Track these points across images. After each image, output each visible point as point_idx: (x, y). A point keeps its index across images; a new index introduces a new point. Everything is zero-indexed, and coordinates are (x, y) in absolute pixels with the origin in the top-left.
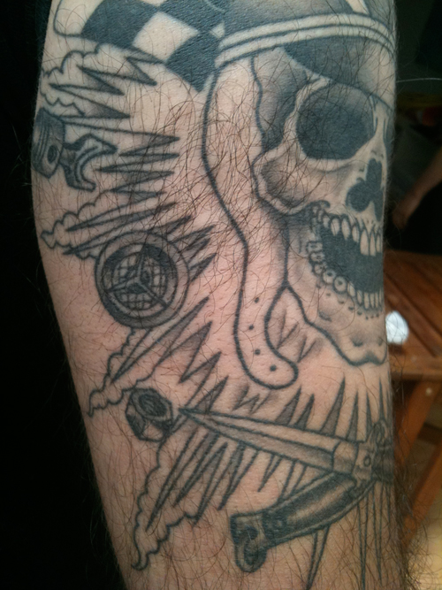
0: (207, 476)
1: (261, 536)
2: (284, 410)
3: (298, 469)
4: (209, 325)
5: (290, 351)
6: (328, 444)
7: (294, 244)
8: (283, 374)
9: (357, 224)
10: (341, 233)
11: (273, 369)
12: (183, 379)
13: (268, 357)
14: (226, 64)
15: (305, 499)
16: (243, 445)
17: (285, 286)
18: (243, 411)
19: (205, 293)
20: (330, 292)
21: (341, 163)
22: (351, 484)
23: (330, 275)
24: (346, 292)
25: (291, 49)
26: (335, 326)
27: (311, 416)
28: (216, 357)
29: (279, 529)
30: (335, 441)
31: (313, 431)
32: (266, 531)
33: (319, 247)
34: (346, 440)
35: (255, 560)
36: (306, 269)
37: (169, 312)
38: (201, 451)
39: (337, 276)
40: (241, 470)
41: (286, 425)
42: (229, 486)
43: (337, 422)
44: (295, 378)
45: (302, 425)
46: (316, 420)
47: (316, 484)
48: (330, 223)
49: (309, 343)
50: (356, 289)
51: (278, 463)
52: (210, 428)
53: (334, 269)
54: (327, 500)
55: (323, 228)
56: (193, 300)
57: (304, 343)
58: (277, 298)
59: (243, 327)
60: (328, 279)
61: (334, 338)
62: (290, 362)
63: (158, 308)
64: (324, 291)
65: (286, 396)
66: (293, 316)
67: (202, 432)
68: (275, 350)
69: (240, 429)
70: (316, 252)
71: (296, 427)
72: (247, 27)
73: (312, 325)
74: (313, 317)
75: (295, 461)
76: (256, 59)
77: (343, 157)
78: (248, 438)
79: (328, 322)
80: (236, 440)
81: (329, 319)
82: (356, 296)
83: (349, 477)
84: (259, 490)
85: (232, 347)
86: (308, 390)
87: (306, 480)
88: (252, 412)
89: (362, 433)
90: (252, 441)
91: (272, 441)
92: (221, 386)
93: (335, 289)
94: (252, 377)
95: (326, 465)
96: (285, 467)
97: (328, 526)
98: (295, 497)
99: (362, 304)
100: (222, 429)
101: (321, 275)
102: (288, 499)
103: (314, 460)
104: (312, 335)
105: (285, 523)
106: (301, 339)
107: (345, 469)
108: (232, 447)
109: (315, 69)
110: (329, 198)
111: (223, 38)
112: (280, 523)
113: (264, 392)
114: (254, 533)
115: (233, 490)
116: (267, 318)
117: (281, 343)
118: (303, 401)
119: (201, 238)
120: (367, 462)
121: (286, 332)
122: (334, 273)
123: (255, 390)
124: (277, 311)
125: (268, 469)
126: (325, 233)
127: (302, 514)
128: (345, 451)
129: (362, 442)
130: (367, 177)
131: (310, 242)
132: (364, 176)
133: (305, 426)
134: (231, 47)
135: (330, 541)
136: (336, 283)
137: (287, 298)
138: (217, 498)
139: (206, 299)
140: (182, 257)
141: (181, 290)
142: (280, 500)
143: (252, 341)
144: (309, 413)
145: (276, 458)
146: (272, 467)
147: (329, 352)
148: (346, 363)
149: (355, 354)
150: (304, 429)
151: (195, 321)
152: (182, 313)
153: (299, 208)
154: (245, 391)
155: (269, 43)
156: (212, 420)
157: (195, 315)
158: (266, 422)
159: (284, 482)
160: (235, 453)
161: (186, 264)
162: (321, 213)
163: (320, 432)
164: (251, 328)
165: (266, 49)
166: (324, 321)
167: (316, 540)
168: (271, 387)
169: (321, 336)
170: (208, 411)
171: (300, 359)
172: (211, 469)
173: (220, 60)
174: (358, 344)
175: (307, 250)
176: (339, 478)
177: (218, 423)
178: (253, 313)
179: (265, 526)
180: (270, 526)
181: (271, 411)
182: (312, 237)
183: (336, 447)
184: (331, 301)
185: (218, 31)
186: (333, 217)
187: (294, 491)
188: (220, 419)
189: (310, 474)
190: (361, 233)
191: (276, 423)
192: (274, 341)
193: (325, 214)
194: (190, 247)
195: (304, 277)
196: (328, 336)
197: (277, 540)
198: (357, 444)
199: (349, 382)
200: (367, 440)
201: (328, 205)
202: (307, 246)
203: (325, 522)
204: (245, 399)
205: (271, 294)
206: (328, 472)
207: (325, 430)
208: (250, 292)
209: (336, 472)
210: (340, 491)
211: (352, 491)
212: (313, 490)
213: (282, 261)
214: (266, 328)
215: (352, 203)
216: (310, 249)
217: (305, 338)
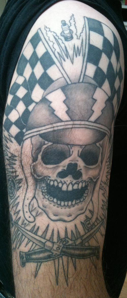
0: (16, 239)
1: (25, 259)
2: (31, 228)
3: (34, 245)
4: (19, 202)
5: (34, 213)
6: (43, 241)
7: (38, 187)
8: (32, 219)
9: (61, 182)
10: (54, 185)
11: (30, 217)
12: (14, 214)
13: (29, 213)
14: (26, 139)
15: (35, 253)
16: (23, 235)
17: (34, 197)
18: (23, 226)
19: (19, 194)
20: (47, 200)
21: (55, 166)
22: (50, 253)
23: (48, 196)
24: (53, 201)
25: (41, 135)
26: (47, 209)
27: (38, 232)
28: (19, 211)
29: (28, 258)
30: (45, 240)
31: (39, 236)
32: (26, 258)
33: (46, 188)
34: (49, 241)
35: (23, 264)
36: (40, 193)
37: (13, 197)
38: (16, 233)
39: (50, 196)
40: (22, 241)
41: (32, 232)
42: (20, 244)
43: (46, 235)
44: (34, 221)
45: (36, 233)
46: (40, 233)
47: (39, 250)
48: (50, 182)
49: (39, 213)
50: (57, 200)
51: (30, 242)
52: (17, 228)
53: (49, 194)
54: (41, 255)
55: (47, 183)
56: (17, 196)
57: (38, 212)
58: (32, 200)
59: (24, 205)
60: (47, 197)
61: (47, 213)
62: (33, 216)
63: (12, 195)
64: (45, 200)
65: (32, 225)
66: (36, 205)
67: (16, 229)
68: (30, 212)
69: (23, 230)
70: (44, 190)
71: (34, 233)
72: (30, 129)
73: (40, 208)
74: (41, 206)
75: (34, 243)
76: (32, 138)
77: (55, 164)
78: (24, 233)
79: (45, 208)
80: (22, 233)
81: (45, 207)
82: (57, 202)
83: (49, 251)
84: (25, 247)
85: (22, 210)
86: (38, 225)
87: (36, 248)
88: (25, 227)
89: (55, 240)
90: (25, 235)
91: (28, 235)
92: (20, 218)
93: (49, 200)
94: (25, 218)
95: (43, 246)
96: (31, 244)
97: (42, 262)
98: (33, 252)
99: (60, 205)
100: (19, 229)
101: (45, 196)
102: (31, 251)
103: (39, 244)
104: (40, 211)
105: (30, 257)
106: (37, 211)
107: (48, 249)
108: (21, 234)
109: (47, 140)
110: (50, 175)
111: (25, 132)
112: (29, 257)
113: (27, 223)
114: (23, 258)
115: (20, 245)
116: (29, 204)
117: (32, 211)
118: (36, 228)
119: (20, 181)
120: (58, 249)
121: (33, 209)
122: (49, 195)
123: (26, 221)
124: (32, 203)
125: (27, 242)
126: (48, 185)
127: (34, 257)
128: (49, 244)
129: (55, 242)
130: (67, 169)
131: (43, 187)
132: (65, 168)
133: (36, 234)
134: (27, 135)
135: (41, 267)
136: (49, 198)
137: (35, 200)
138: (18, 246)
139: (19, 196)
140: (16, 185)
141: (16, 192)
142: (29, 251)
143: (26, 209)
144: (38, 231)
145: (29, 241)
146: (28, 242)
147: (45, 216)
148: (50, 220)
149: (54, 218)
150: (36, 235)
151: (17, 201)
152: (15, 198)
153: (41, 178)
154: (24, 221)
155: (35, 134)
156: (18, 226)
157: (17, 199)
158: (28, 231)
159: (30, 247)
160: (21, 236)
161: (17, 186)
162: (47, 179)
163: (41, 237)
164: (26, 206)
165: (34, 136)
166: (44, 208)
167: (37, 265)
168: (29, 222)
169: (43, 211)
170: (17, 224)
171: (36, 216)
172: (17, 238)
173: (24, 138)
174: (55, 215)
175: (41, 189)
176: (46, 251)
177: (19, 227)
178: (27, 202)
179: (25, 257)
180: (27, 257)
181: (29, 228)
182: (44, 185)
183: (45, 242)
184: (47, 203)
185: (24, 130)
186: (51, 180)
187: (32, 250)
188: (19, 226)
189: (39, 247)
190: (63, 184)
191: (30, 231)
192: (31, 210)
193: (48, 179)
194: (18, 183)
195: (40, 196)
196: (45, 211)
197: (28, 261)
198: (53, 243)
199: (50, 225)
200: (57, 242)
201: (50, 177)
202: (42, 188)
203: (41, 261)
204: (24, 223)
205: (31, 198)
206: (43, 248)
207: (42, 237)
208: (27, 197)
209: (45, 249)
210: (46, 254)
211: (51, 256)
212: (38, 251)
213: (35, 191)
214: (29, 206)
215: (59, 176)
216: (42, 189)
217: (38, 211)
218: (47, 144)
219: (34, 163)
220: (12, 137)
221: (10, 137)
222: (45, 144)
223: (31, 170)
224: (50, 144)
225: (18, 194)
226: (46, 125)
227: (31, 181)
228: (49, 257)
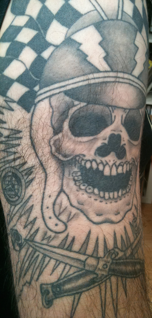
0: (32, 267)
1: (51, 294)
2: (61, 242)
3: (68, 267)
4: (33, 206)
5: (64, 217)
6: (82, 258)
7: (66, 173)
8: (61, 227)
9: (102, 163)
10: (91, 167)
11: (56, 225)
12: (25, 227)
13: (54, 220)
14: (39, 101)
15: (70, 281)
16: (45, 256)
17: (62, 191)
18: (45, 242)
19: (31, 193)
20: (84, 193)
21: (91, 138)
22: (95, 276)
23: (84, 185)
24: (93, 193)
25: (66, 93)
26: (86, 207)
27: (73, 245)
28: (35, 219)
29: (58, 292)
30: (86, 257)
31: (75, 252)
32: (53, 292)
33: (79, 174)
34: (92, 256)
35: (49, 303)
36: (72, 183)
37: (20, 200)
38: (31, 256)
39: (88, 186)
40: (44, 266)
41: (63, 248)
42: (40, 272)
43: (86, 248)
44: (66, 229)
45: (69, 249)
46: (76, 247)
47: (76, 274)
48: (85, 164)
49: (72, 214)
50: (99, 191)
51: (59, 264)
52: (33, 248)
53: (86, 183)
54: (81, 282)
55: (81, 165)
56: (27, 196)
57: (70, 215)
58: (58, 196)
59: (44, 207)
60: (83, 187)
61: (85, 213)
62: (63, 222)
63: (17, 198)
64: (81, 192)
65: (62, 236)
66: (65, 202)
67: (31, 249)
68: (57, 217)
69: (45, 249)
70: (77, 176)
71: (67, 249)
72: (47, 86)
73: (74, 207)
74: (75, 203)
75: (66, 264)
76: (51, 98)
77: (92, 135)
78: (47, 253)
79: (82, 206)
80: (43, 253)
81: (82, 204)
82: (99, 194)
83: (93, 272)
84: (51, 275)
85: (41, 216)
86: (72, 234)
87: (71, 272)
88: (48, 242)
89: (101, 253)
90: (49, 255)
91: (56, 255)
92: (37, 230)
93: (86, 191)
94: (48, 228)
95: (81, 267)
96: (62, 266)
97: (81, 293)
98: (65, 279)
99: (104, 197)
100: (37, 248)
101: (79, 186)
102: (62, 279)
103: (75, 264)
104: (74, 211)
105: (60, 289)
106: (69, 213)
107: (91, 269)
108: (41, 256)
109: (77, 99)
110: (85, 153)
111: (39, 91)
112: (58, 289)
113: (53, 235)
114: (48, 293)
115: (41, 274)
116: (54, 204)
117: (60, 214)
118: (70, 239)
119: (30, 171)
120: (105, 266)
121: (62, 210)
122: (86, 185)
123: (50, 233)
124: (58, 201)
125: (54, 266)
126: (83, 169)
127: (68, 287)
128: (92, 261)
129: (101, 257)
130: (108, 142)
132: (106, 142)
133: (71, 249)
134: (41, 94)
135: (82, 300)
136: (87, 189)
137: (63, 196)
138: (36, 277)
139: (31, 196)
140: (23, 178)
141: (23, 191)
142: (59, 280)
143: (48, 213)
144: (73, 244)
145: (58, 262)
146: (56, 266)
147: (82, 220)
148: (91, 223)
149: (97, 219)
150: (71, 251)
151: (28, 204)
152: (24, 201)
153: (69, 159)
154: (45, 234)
155: (57, 91)
156: (34, 244)
157: (28, 202)
158: (55, 247)
159: (61, 272)
160: (42, 259)
161: (25, 181)
162: (80, 159)
163: (78, 252)
164: (48, 208)
165: (55, 94)
166: (80, 205)
167: (74, 298)
168: (56, 233)
169: (79, 212)
170: (33, 241)
171: (68, 221)
172: (33, 264)
173: (36, 100)
174: (99, 215)
175: (72, 175)
176: (88, 273)
177: (36, 246)
178: (48, 202)
179: (52, 290)
180: (54, 290)
181: (56, 243)
182: (76, 169)
183: (86, 259)
184: (84, 197)
185: (37, 88)
186: (87, 161)
187: (65, 277)
188: (37, 244)
189: (73, 270)
190: (104, 166)
191: (58, 247)
192: (57, 214)
193: (83, 160)
194: (26, 174)
195: (70, 186)
196: (82, 211)
197: (57, 296)
198: (98, 259)
199: (92, 232)
200: (104, 257)
201: (84, 156)
202: (73, 173)
203: (80, 291)
204: (46, 237)
205: (56, 194)
206: (82, 270)
207: (81, 252)
208: (47, 193)
209: (86, 270)
210: (88, 278)
211: (95, 279)
212: (74, 277)
213: (61, 180)
214: (54, 208)
215: (98, 154)
216: (74, 175)
217: (71, 213)
218: (78, 105)
219: (56, 137)
220: (13, 101)
221: (9, 103)
222: (74, 106)
223: (51, 148)
224: (83, 104)
225: (29, 191)
226: (76, 77)
227: (52, 166)
228: (93, 282)
